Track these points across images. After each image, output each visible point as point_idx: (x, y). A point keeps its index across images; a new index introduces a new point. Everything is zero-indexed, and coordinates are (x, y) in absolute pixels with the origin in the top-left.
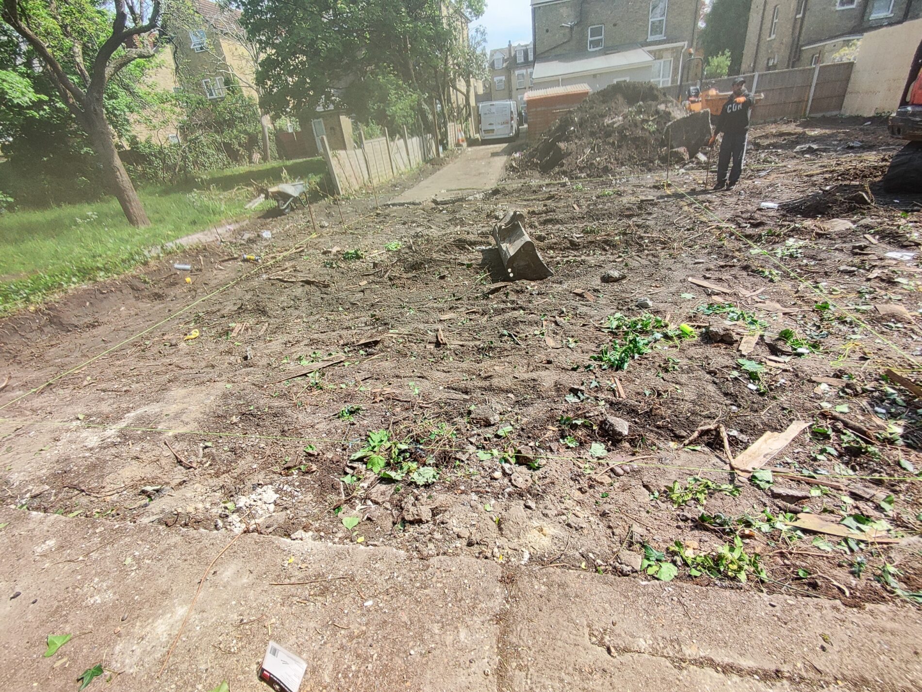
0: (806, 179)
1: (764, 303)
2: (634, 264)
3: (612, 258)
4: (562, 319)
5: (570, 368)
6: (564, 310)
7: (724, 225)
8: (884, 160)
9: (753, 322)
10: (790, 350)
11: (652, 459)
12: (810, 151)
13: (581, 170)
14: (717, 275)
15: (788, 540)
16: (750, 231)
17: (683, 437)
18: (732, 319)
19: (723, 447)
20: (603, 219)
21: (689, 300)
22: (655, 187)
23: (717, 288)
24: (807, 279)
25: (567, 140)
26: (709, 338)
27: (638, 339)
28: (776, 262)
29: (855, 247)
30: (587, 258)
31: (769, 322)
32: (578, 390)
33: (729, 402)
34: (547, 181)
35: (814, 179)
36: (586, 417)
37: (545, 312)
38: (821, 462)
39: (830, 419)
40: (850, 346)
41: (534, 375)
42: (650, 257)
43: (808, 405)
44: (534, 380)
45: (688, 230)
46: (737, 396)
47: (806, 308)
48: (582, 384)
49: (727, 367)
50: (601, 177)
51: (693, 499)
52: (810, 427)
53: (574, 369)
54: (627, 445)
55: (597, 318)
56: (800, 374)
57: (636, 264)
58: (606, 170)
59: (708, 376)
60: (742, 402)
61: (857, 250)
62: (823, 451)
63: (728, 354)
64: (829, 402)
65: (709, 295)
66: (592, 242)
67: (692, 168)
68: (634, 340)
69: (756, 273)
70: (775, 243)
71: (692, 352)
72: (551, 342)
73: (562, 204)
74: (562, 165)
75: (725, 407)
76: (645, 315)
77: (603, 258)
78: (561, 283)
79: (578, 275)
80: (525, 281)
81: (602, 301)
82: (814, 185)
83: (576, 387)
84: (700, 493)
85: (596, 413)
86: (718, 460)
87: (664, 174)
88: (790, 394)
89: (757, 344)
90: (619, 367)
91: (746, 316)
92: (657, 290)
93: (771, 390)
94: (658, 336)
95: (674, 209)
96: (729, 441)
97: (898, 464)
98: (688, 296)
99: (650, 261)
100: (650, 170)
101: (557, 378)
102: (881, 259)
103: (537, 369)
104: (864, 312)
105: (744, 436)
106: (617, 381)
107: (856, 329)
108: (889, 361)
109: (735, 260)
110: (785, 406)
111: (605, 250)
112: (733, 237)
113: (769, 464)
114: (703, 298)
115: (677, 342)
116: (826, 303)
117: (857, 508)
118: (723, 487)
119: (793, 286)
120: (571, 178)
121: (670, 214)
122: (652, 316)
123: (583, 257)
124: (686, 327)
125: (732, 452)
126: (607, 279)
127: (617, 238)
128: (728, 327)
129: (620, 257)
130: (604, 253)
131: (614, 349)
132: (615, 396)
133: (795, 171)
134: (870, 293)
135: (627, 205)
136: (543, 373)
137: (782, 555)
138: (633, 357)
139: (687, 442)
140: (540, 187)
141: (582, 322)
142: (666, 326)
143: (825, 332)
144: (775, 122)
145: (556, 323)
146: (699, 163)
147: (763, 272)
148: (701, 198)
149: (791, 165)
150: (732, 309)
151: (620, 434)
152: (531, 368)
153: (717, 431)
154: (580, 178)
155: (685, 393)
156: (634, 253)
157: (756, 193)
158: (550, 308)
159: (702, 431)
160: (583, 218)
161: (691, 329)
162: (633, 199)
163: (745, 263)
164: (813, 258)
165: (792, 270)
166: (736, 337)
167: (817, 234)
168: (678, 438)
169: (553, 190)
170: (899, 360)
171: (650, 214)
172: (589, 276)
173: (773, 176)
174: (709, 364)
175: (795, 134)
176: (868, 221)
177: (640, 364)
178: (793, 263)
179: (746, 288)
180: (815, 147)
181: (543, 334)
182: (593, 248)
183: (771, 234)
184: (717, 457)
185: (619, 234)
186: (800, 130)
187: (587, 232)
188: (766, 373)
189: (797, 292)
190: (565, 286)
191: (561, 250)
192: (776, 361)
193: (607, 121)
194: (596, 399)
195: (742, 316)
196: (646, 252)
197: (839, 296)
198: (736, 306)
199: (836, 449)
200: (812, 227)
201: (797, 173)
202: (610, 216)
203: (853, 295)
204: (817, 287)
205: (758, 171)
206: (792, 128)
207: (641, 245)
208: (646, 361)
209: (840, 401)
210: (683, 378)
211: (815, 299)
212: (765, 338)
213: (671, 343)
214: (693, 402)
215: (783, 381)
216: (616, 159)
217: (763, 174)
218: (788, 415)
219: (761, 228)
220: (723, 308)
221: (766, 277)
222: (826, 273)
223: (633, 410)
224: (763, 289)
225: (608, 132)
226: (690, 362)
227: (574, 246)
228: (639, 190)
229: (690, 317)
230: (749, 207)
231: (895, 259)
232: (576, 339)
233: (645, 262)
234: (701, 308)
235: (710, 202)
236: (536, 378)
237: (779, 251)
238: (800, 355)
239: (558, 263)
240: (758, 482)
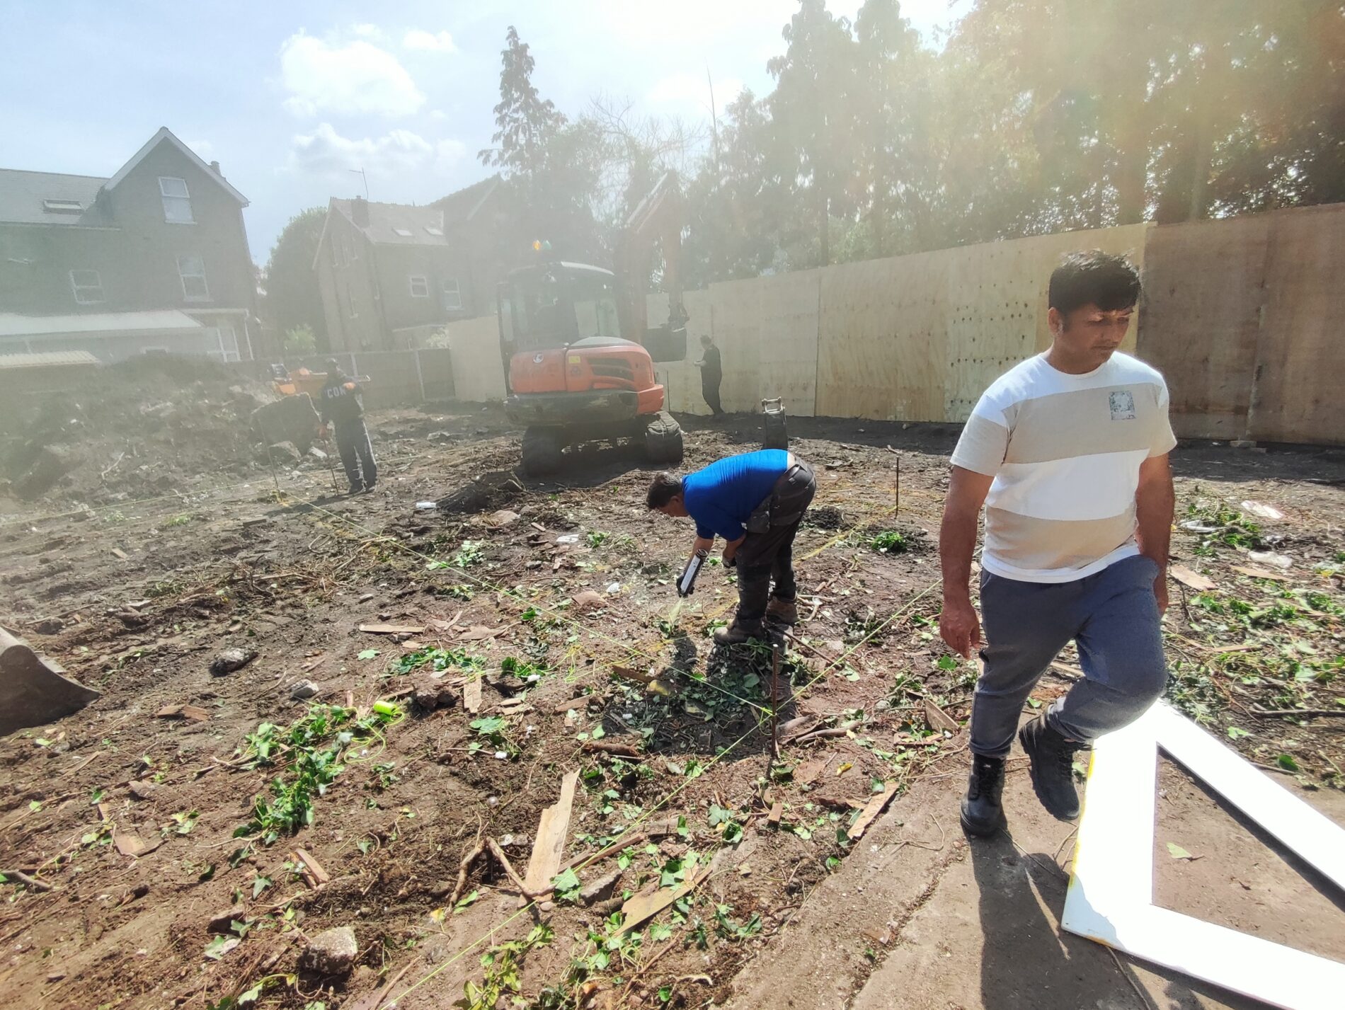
0: (452, 470)
1: (469, 631)
2: (264, 628)
3: (220, 628)
4: (146, 782)
5: (195, 879)
6: (147, 760)
7: (381, 539)
8: (514, 445)
9: (467, 662)
10: (520, 683)
11: (415, 967)
12: (443, 439)
13: (114, 487)
14: (398, 610)
15: (630, 959)
16: (416, 541)
17: (446, 892)
18: (441, 668)
19: (505, 871)
20: (184, 565)
21: (372, 660)
22: (261, 500)
23: (403, 629)
24: (501, 587)
25: (66, 438)
26: (422, 708)
27: (313, 757)
28: (462, 573)
29: (529, 539)
30: (170, 641)
31: (484, 654)
32: (227, 921)
33: (483, 794)
34: (39, 514)
35: (461, 468)
36: (264, 972)
37: (97, 783)
38: (611, 817)
39: (594, 753)
40: (572, 653)
41: (110, 944)
42: (289, 610)
43: (567, 746)
44: (112, 956)
45: (334, 555)
46: (489, 780)
47: (514, 622)
48: (235, 900)
49: (460, 741)
50: (159, 495)
51: (502, 993)
52: (581, 776)
53: (205, 878)
54: (363, 971)
55: (225, 749)
56: (544, 710)
57: (268, 627)
58: (165, 483)
59: (441, 768)
60: (499, 785)
61: (532, 542)
62: (606, 800)
63: (455, 721)
64: (583, 731)
65: (397, 643)
66: (170, 611)
67: (311, 469)
68: (310, 762)
69: (445, 593)
70: (450, 550)
71: (406, 740)
72: (132, 844)
73: (85, 552)
74: (68, 483)
75: (481, 806)
76: (313, 709)
77: (202, 633)
78: (123, 705)
79: (161, 678)
80: (28, 733)
81: (225, 712)
82: (464, 476)
83: (221, 915)
84: (507, 974)
85: (283, 948)
86: (506, 897)
87: (271, 480)
88: (544, 742)
89: (483, 690)
90: (299, 825)
91: (455, 657)
92: (318, 661)
93: (523, 747)
94: (346, 736)
95: (304, 529)
96: (508, 857)
97: (667, 771)
98: (368, 654)
99: (290, 615)
100: (244, 477)
101: (169, 919)
102: (556, 546)
103: (112, 924)
104: (567, 608)
105: (521, 836)
106: (303, 853)
107: (569, 630)
108: (610, 655)
109: (413, 583)
110: (547, 762)
111: (202, 617)
112: (399, 553)
113: (564, 859)
114: (391, 650)
115: (378, 734)
116: (530, 609)
117: (663, 853)
118: (530, 938)
119: (491, 598)
120: (96, 504)
121: (299, 537)
122: (324, 706)
123: (161, 642)
124: (383, 704)
125: (517, 871)
126: (222, 669)
127: (220, 592)
128: (440, 683)
129: (235, 622)
130: (201, 623)
131: (278, 793)
132: (309, 886)
133: (437, 462)
134: (562, 585)
135: (224, 535)
136: (132, 927)
137: (636, 988)
138: (317, 794)
139: (454, 896)
140: (24, 527)
141: (194, 769)
142: (353, 714)
143: (544, 645)
144: (393, 407)
145: (134, 796)
146: (317, 460)
147: (453, 590)
148: (336, 506)
149: (431, 455)
150: (435, 653)
151: (344, 959)
152: (96, 929)
153: (487, 850)
154: (114, 501)
155: (422, 813)
156: (259, 611)
157: (404, 492)
158: (110, 768)
159: (468, 864)
160: (142, 569)
161: (390, 705)
162: (230, 523)
163: (427, 585)
164: (496, 559)
165: (482, 580)
166: (455, 692)
167: (489, 530)
168: (439, 899)
169: (58, 530)
170: (616, 650)
171: (267, 541)
172: (184, 671)
173: (417, 469)
174: (435, 749)
175: (421, 420)
176: (527, 508)
177: (334, 800)
178: (480, 570)
179: (441, 617)
180: (447, 434)
181: (106, 835)
182: (177, 619)
183: (441, 540)
184: (504, 892)
185: (221, 585)
186: (423, 416)
187: (157, 594)
188: (510, 727)
189: (498, 605)
190: (135, 710)
191: (106, 639)
192: (513, 705)
193: (145, 408)
194: (274, 913)
195: (451, 660)
196: (279, 603)
197: (538, 597)
198: (438, 647)
199: (615, 789)
200: (481, 524)
201: (439, 463)
202: (195, 556)
203: (550, 592)
204: (515, 593)
205: (397, 465)
206: (413, 414)
207: (267, 595)
208: (341, 789)
209: (592, 724)
210: (409, 790)
211: (518, 608)
212: (489, 678)
213: (370, 740)
214: (438, 823)
215: (530, 728)
216: (179, 465)
217: (404, 468)
218: (553, 771)
219: (428, 535)
220: (423, 655)
221: (457, 596)
222: (516, 573)
223: (351, 895)
224: (460, 612)
225: (153, 425)
226: (409, 758)
227: (135, 625)
228: (236, 508)
229: (384, 687)
230: (403, 510)
231: (566, 544)
232: (192, 811)
233: (282, 620)
234: (394, 666)
235: (351, 511)
236: (114, 948)
237: (458, 559)
238: (533, 684)
239: (106, 668)
240: (564, 897)
